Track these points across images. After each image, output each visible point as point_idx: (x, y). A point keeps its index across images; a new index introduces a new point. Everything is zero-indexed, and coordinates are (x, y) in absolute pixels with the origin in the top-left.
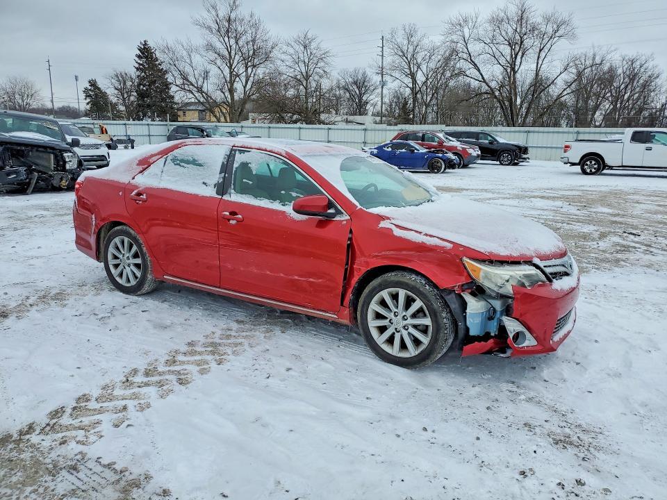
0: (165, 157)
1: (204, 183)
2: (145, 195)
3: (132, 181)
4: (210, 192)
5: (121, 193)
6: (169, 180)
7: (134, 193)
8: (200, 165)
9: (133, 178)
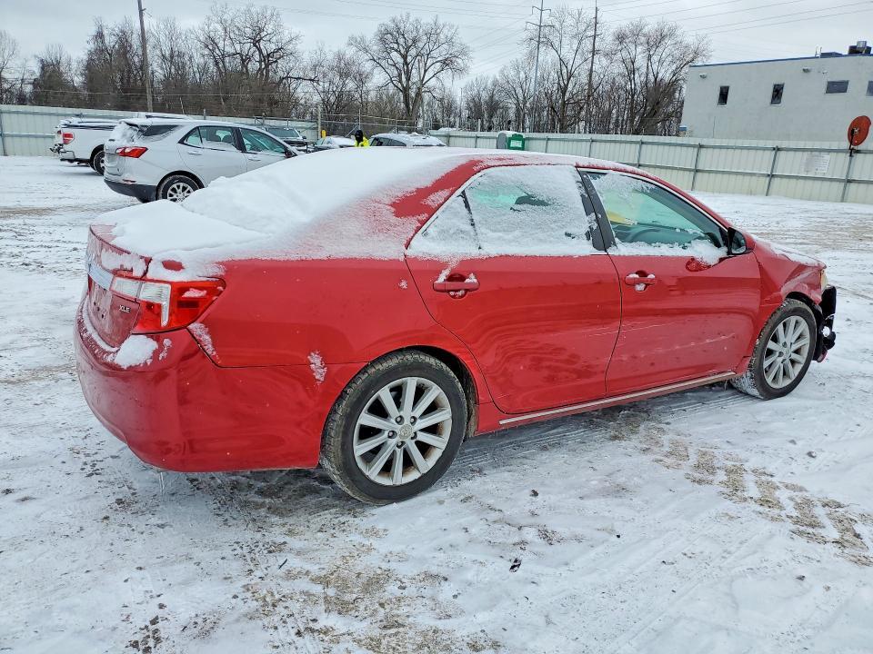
0: (459, 192)
1: (568, 235)
2: (472, 276)
3: (410, 252)
4: (584, 248)
5: (404, 284)
6: (499, 238)
7: (442, 278)
8: (542, 203)
9: (407, 246)
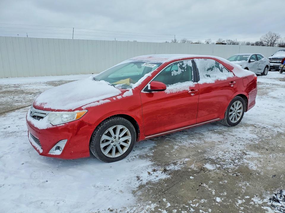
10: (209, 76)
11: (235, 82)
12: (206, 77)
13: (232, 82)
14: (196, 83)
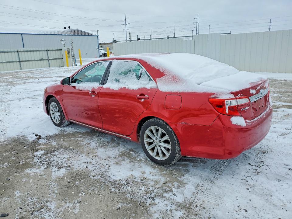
10: (119, 81)
11: (147, 96)
12: (114, 81)
13: (142, 95)
14: (101, 86)
